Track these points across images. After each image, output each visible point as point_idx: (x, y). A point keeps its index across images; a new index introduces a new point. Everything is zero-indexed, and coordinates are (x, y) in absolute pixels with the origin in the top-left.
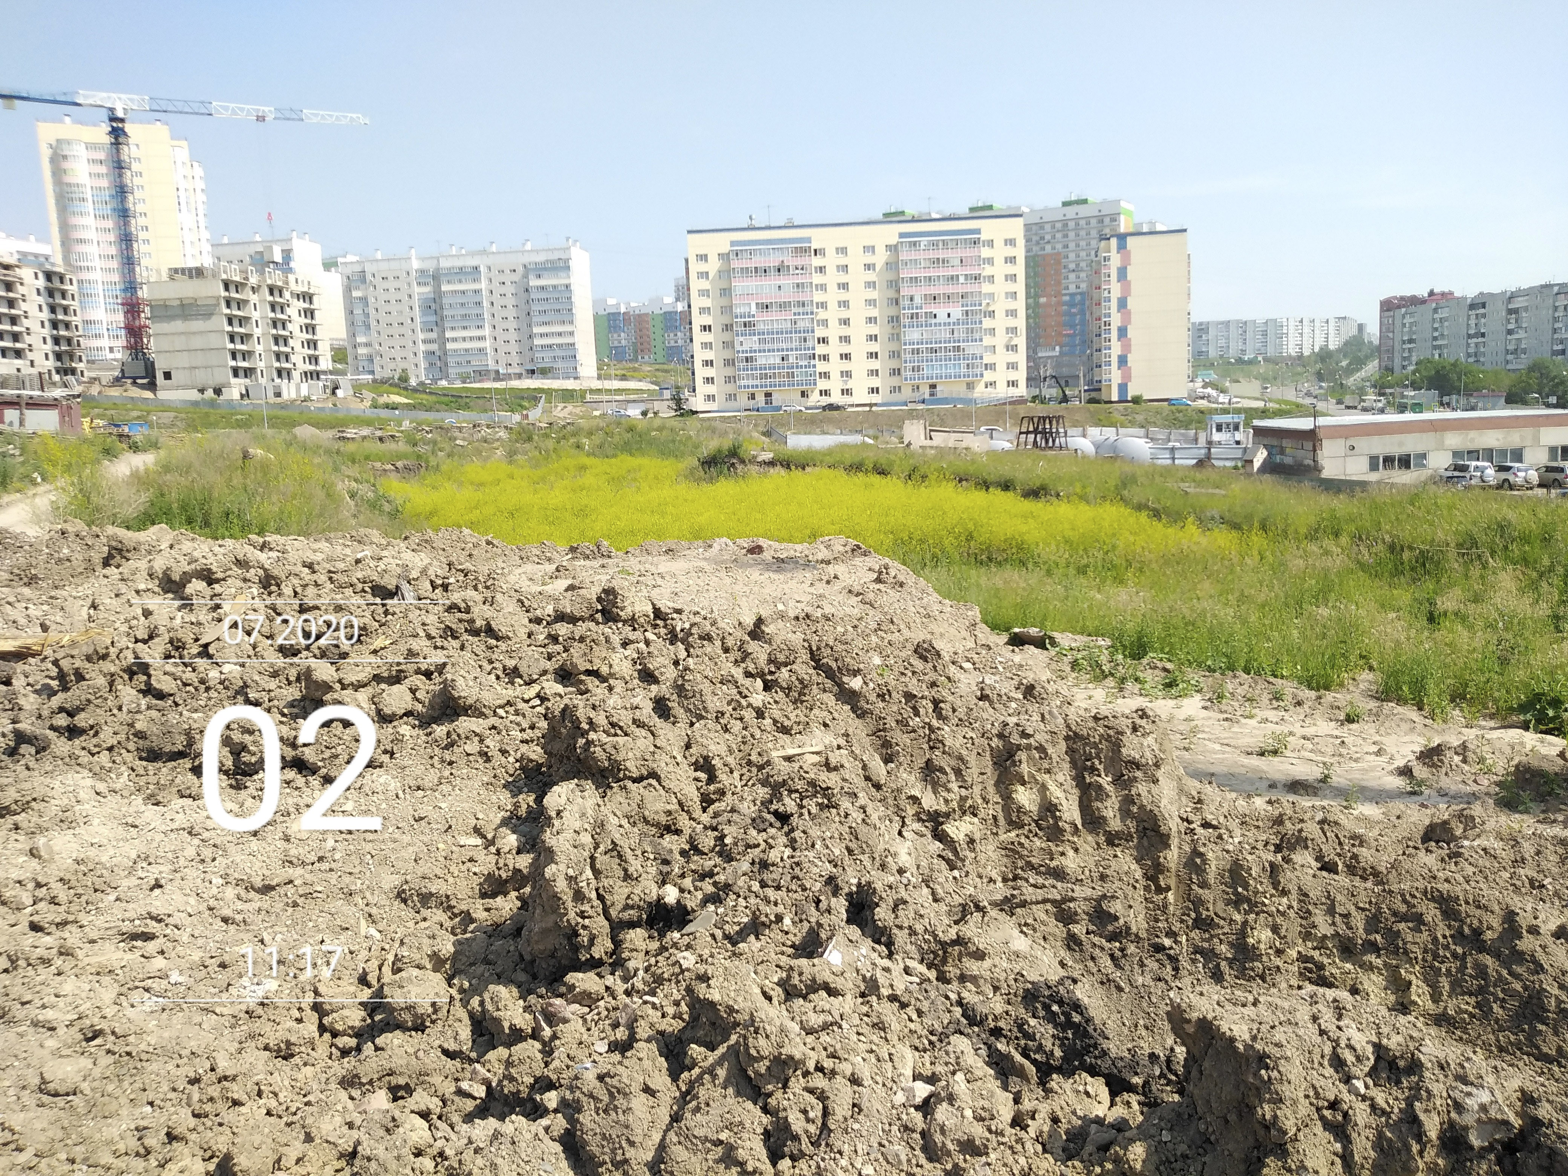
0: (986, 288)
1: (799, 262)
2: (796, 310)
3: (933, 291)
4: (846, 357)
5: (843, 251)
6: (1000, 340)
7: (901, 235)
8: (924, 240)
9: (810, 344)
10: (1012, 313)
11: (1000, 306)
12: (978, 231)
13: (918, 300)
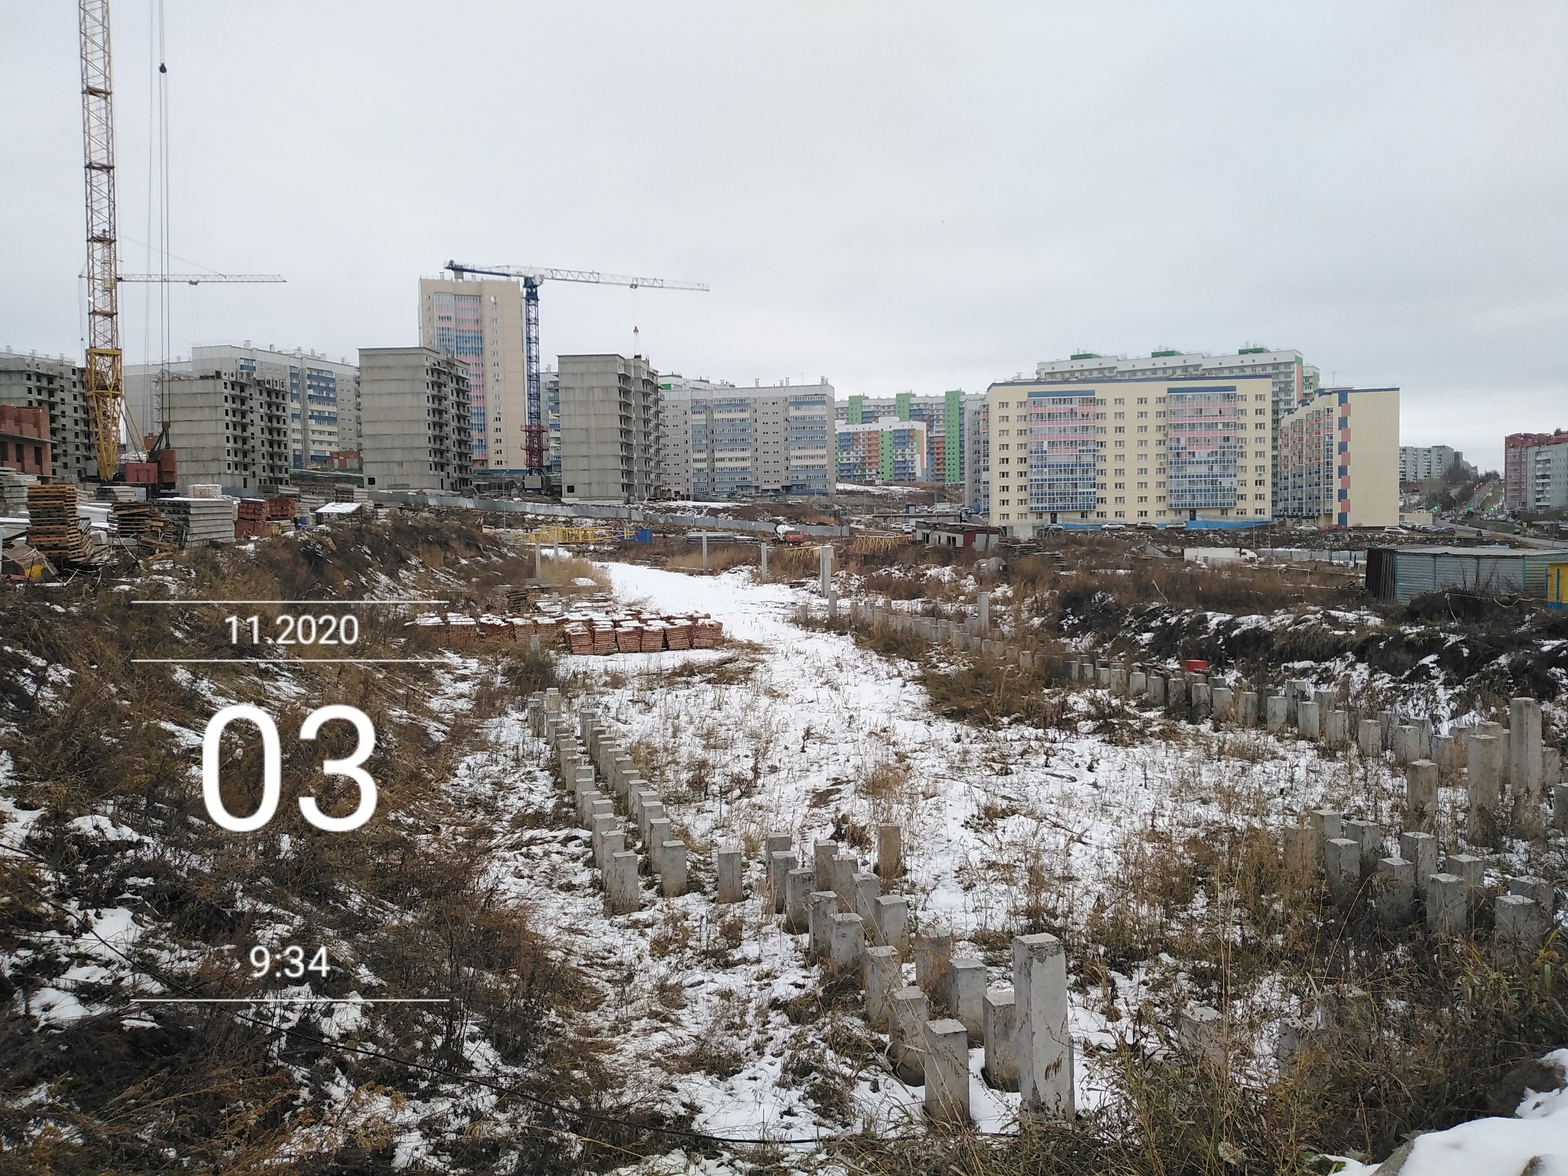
0: (1241, 434)
1: (1085, 410)
2: (1081, 448)
3: (1195, 434)
4: (1119, 486)
5: (1119, 401)
6: (1251, 477)
7: (1170, 390)
8: (1189, 395)
9: (1091, 474)
10: (1260, 454)
11: (1251, 449)
12: (1233, 388)
13: (1183, 443)
